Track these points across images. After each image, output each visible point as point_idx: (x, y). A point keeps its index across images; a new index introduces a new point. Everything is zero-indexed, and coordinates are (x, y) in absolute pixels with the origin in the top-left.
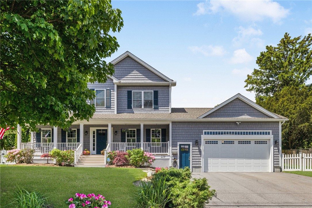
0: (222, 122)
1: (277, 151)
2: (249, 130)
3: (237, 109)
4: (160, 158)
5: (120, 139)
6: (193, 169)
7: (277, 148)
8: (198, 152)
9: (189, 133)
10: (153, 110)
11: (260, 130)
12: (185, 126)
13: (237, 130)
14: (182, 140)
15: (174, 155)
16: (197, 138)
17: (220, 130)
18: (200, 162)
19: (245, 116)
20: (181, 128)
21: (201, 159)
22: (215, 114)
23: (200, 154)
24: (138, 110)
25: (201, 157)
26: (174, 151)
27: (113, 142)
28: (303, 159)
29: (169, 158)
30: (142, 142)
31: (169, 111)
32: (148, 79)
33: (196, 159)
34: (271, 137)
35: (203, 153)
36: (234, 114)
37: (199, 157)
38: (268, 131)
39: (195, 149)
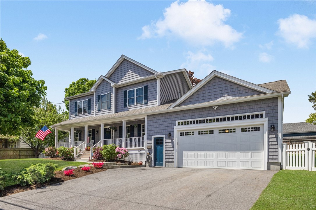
0: (196, 109)
1: (275, 140)
2: (231, 114)
3: (215, 90)
4: (137, 152)
5: (119, 136)
6: (167, 163)
7: (274, 136)
8: (171, 145)
9: (162, 126)
10: (144, 105)
11: (247, 113)
12: (159, 118)
13: (215, 116)
14: (156, 133)
15: (149, 149)
16: (170, 130)
17: (195, 118)
18: (173, 157)
19: (225, 97)
20: (155, 121)
21: (174, 153)
22: (189, 100)
23: (173, 148)
24: (131, 107)
25: (174, 150)
26: (149, 145)
27: (104, 139)
28: (310, 152)
29: (144, 152)
30: (124, 138)
31: (157, 104)
32: (139, 76)
33: (169, 153)
34: (264, 121)
35: (176, 146)
36: (212, 97)
37: (172, 150)
38: (259, 113)
39: (169, 142)
